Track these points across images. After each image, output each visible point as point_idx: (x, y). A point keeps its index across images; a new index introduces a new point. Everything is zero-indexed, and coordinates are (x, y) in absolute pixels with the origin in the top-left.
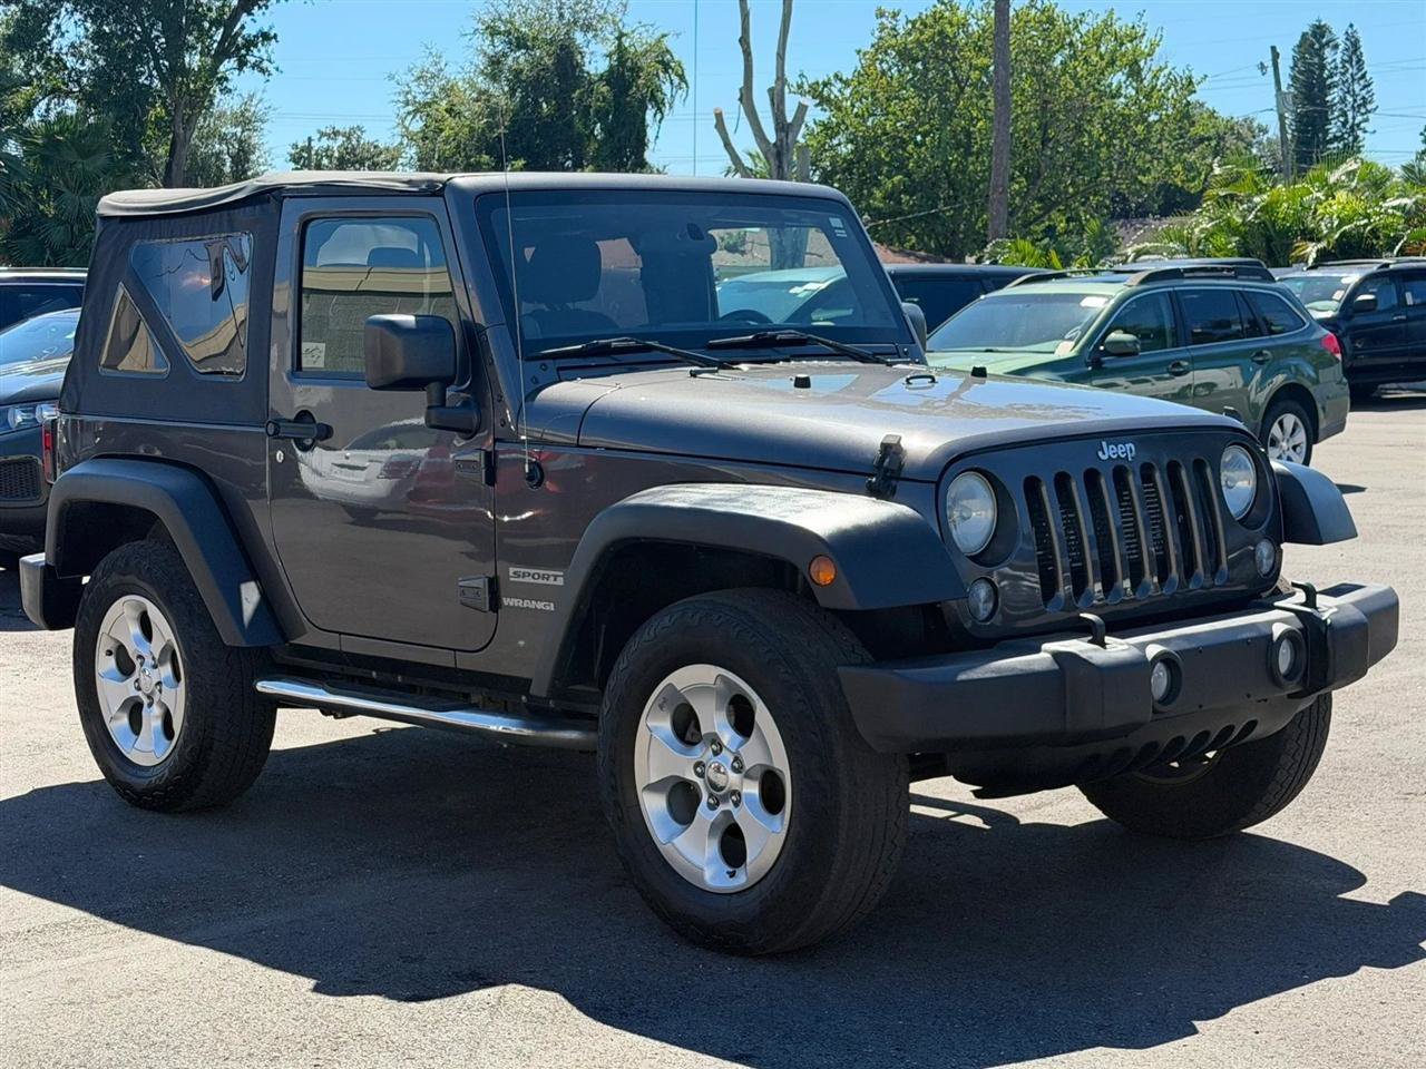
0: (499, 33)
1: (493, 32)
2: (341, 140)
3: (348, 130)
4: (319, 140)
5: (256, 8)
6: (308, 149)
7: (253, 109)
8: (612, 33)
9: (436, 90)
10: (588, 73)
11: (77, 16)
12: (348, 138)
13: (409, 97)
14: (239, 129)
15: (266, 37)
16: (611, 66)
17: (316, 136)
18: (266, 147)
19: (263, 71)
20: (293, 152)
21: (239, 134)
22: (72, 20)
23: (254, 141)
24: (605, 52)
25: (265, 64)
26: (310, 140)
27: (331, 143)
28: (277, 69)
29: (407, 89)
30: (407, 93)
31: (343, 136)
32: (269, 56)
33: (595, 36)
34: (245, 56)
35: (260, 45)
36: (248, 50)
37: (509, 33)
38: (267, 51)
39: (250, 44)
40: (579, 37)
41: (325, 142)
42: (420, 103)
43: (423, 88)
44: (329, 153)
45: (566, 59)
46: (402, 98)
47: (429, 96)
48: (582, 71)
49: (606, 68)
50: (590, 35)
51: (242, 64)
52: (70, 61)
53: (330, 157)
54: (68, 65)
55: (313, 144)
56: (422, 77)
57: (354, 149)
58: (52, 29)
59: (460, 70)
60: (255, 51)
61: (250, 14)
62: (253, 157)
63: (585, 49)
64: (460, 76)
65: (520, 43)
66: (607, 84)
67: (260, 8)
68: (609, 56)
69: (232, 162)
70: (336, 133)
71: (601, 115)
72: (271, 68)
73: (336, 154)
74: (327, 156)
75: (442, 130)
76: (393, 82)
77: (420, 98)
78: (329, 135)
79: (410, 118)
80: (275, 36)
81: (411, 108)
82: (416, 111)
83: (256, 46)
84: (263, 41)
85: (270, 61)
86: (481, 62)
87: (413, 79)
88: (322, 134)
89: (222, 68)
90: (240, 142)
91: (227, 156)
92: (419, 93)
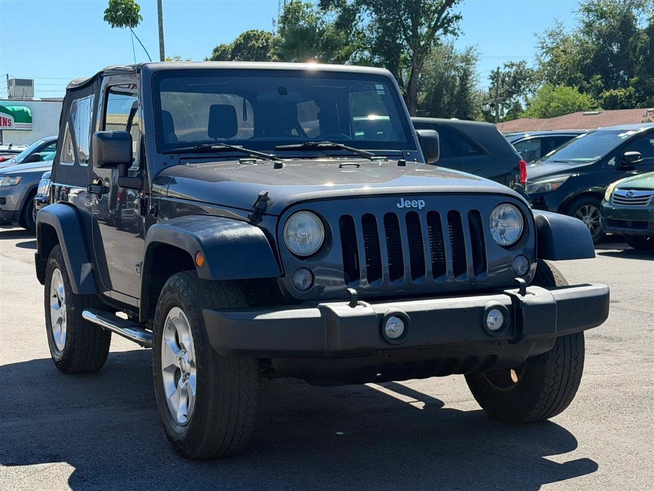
0: (592, 11)
1: (588, 10)
2: (515, 68)
3: (518, 63)
4: (505, 68)
5: (454, 4)
6: (498, 73)
7: (471, 54)
8: (651, 8)
9: (559, 40)
10: (638, 29)
11: (368, 12)
12: (519, 67)
13: (544, 44)
14: (464, 64)
15: (458, 18)
16: (650, 25)
17: (502, 67)
18: (477, 73)
19: (455, 34)
20: (492, 74)
21: (464, 66)
22: (366, 14)
23: (471, 70)
24: (648, 18)
25: (457, 31)
26: (498, 68)
27: (510, 70)
28: (462, 33)
29: (544, 41)
30: (543, 43)
31: (516, 66)
32: (458, 27)
33: (643, 10)
34: (447, 27)
35: (454, 21)
36: (449, 25)
37: (597, 11)
38: (457, 25)
39: (450, 21)
40: (635, 12)
41: (507, 70)
42: (549, 48)
43: (552, 40)
44: (509, 74)
45: (627, 23)
46: (540, 45)
47: (554, 44)
48: (636, 28)
49: (648, 26)
50: (640, 9)
51: (446, 32)
52: (367, 33)
53: (509, 77)
54: (367, 35)
55: (500, 70)
56: (551, 35)
57: (521, 72)
58: (357, 17)
59: (572, 30)
60: (452, 25)
61: (450, 7)
62: (470, 78)
63: (638, 17)
64: (571, 33)
65: (602, 15)
66: (647, 34)
67: (455, 3)
68: (650, 20)
69: (460, 80)
70: (513, 65)
71: (643, 51)
72: (459, 33)
73: (512, 75)
74: (508, 76)
75: (558, 62)
76: (536, 37)
77: (550, 45)
78: (509, 66)
79: (545, 55)
80: (461, 17)
81: (544, 50)
82: (547, 53)
83: (452, 22)
84: (456, 20)
85: (459, 29)
86: (582, 26)
87: (547, 35)
88: (506, 66)
89: (437, 34)
90: (464, 70)
91: (458, 78)
92: (549, 43)
